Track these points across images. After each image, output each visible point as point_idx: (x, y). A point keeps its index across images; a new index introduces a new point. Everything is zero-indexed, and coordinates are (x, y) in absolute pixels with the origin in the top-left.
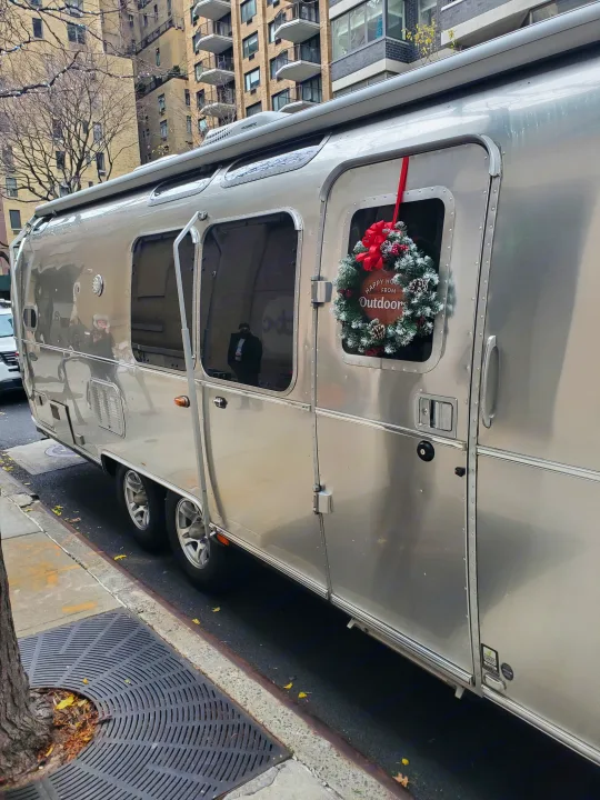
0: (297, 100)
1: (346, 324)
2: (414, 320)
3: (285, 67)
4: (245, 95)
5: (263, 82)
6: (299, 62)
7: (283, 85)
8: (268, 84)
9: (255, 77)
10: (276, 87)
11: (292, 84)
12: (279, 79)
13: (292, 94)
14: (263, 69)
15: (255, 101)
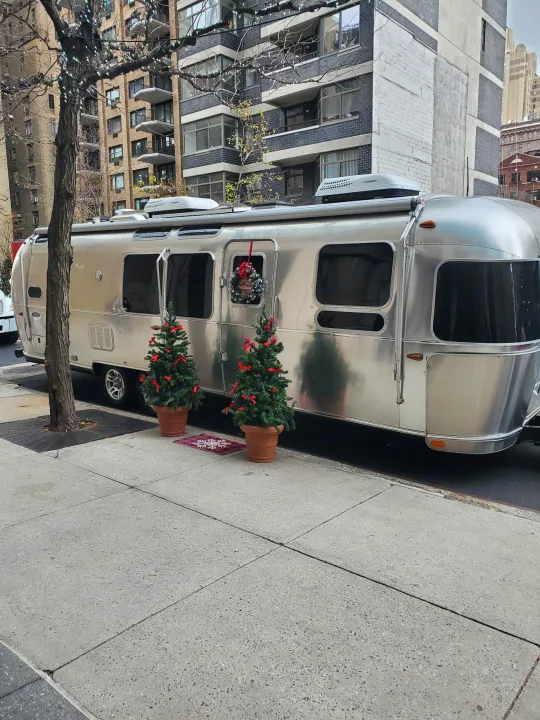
0: (152, 119)
1: (233, 294)
2: (255, 293)
3: (141, 91)
4: (107, 109)
5: (122, 100)
6: (154, 89)
7: (141, 104)
8: (126, 102)
9: (115, 94)
10: (134, 105)
11: (148, 105)
12: (136, 99)
13: (148, 113)
14: (122, 90)
15: (116, 115)
